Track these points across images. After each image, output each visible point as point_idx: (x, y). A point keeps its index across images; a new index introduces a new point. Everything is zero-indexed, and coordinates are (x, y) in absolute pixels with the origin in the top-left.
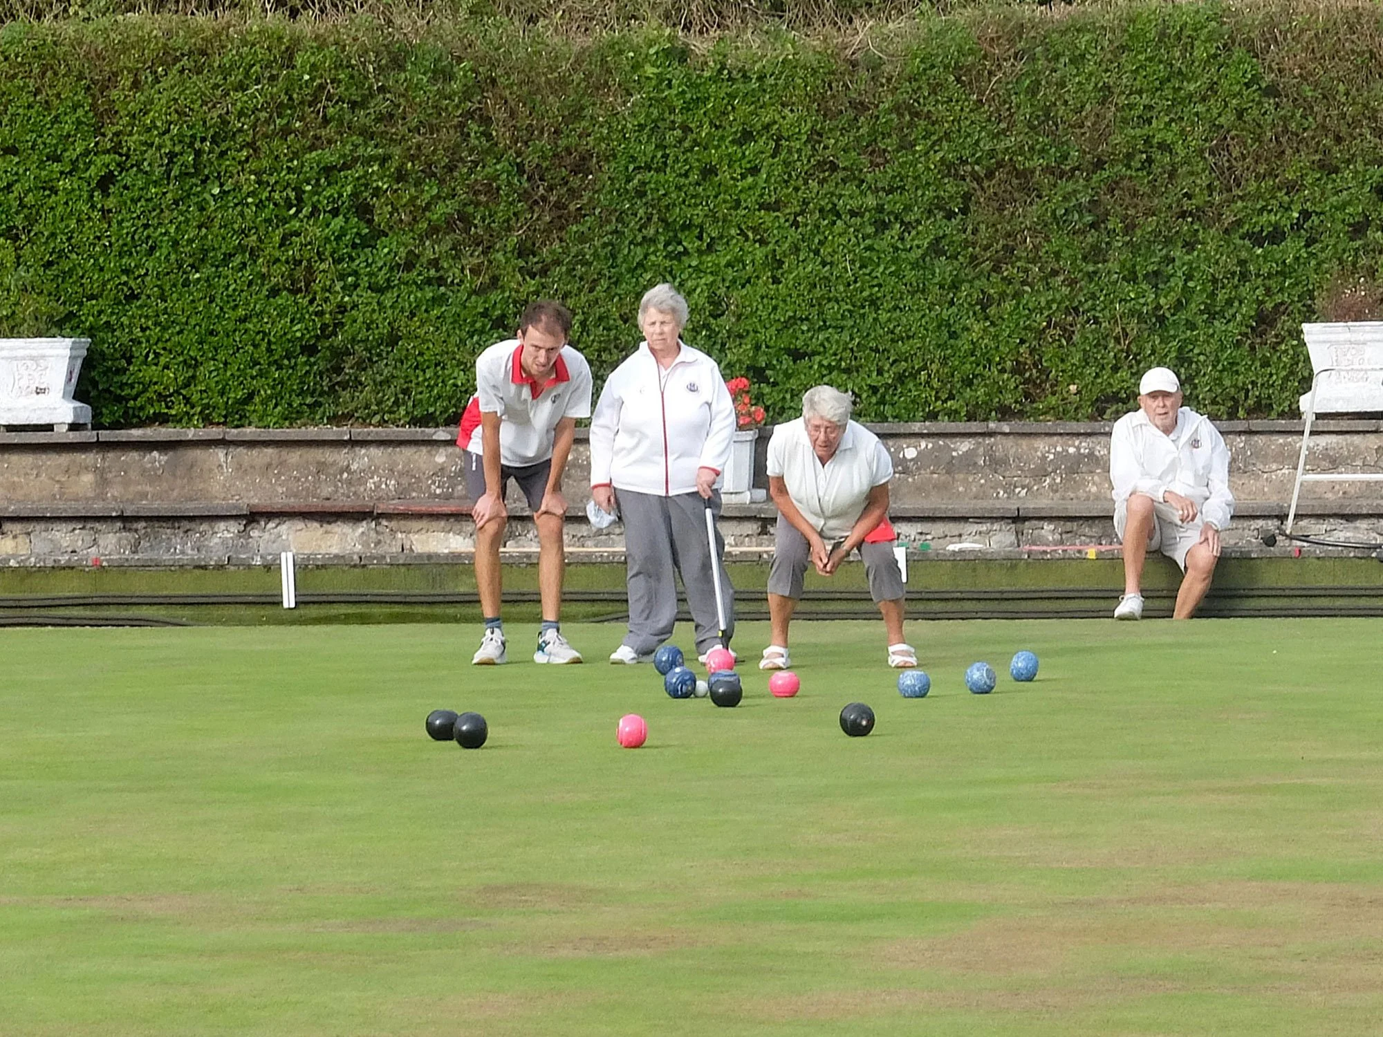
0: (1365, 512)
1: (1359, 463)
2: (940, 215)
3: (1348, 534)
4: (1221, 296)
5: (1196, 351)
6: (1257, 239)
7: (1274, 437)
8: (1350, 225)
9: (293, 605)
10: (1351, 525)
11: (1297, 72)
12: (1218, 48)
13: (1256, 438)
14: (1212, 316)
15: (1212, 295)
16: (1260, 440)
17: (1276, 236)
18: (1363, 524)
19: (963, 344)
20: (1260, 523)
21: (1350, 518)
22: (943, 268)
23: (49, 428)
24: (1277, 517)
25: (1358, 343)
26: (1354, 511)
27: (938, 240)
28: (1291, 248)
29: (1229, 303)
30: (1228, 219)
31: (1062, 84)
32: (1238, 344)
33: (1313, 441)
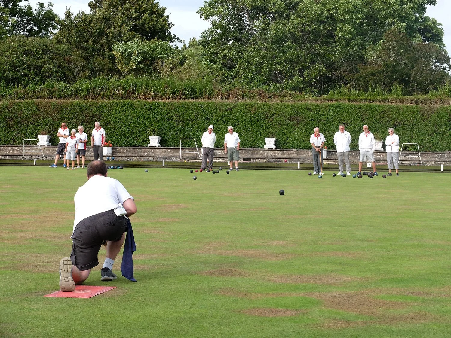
2: (4, 123)
14: (32, 134)
17: (38, 126)
19: (6, 137)
22: (4, 128)
27: (4, 125)
31: (17, 109)
33: (38, 148)
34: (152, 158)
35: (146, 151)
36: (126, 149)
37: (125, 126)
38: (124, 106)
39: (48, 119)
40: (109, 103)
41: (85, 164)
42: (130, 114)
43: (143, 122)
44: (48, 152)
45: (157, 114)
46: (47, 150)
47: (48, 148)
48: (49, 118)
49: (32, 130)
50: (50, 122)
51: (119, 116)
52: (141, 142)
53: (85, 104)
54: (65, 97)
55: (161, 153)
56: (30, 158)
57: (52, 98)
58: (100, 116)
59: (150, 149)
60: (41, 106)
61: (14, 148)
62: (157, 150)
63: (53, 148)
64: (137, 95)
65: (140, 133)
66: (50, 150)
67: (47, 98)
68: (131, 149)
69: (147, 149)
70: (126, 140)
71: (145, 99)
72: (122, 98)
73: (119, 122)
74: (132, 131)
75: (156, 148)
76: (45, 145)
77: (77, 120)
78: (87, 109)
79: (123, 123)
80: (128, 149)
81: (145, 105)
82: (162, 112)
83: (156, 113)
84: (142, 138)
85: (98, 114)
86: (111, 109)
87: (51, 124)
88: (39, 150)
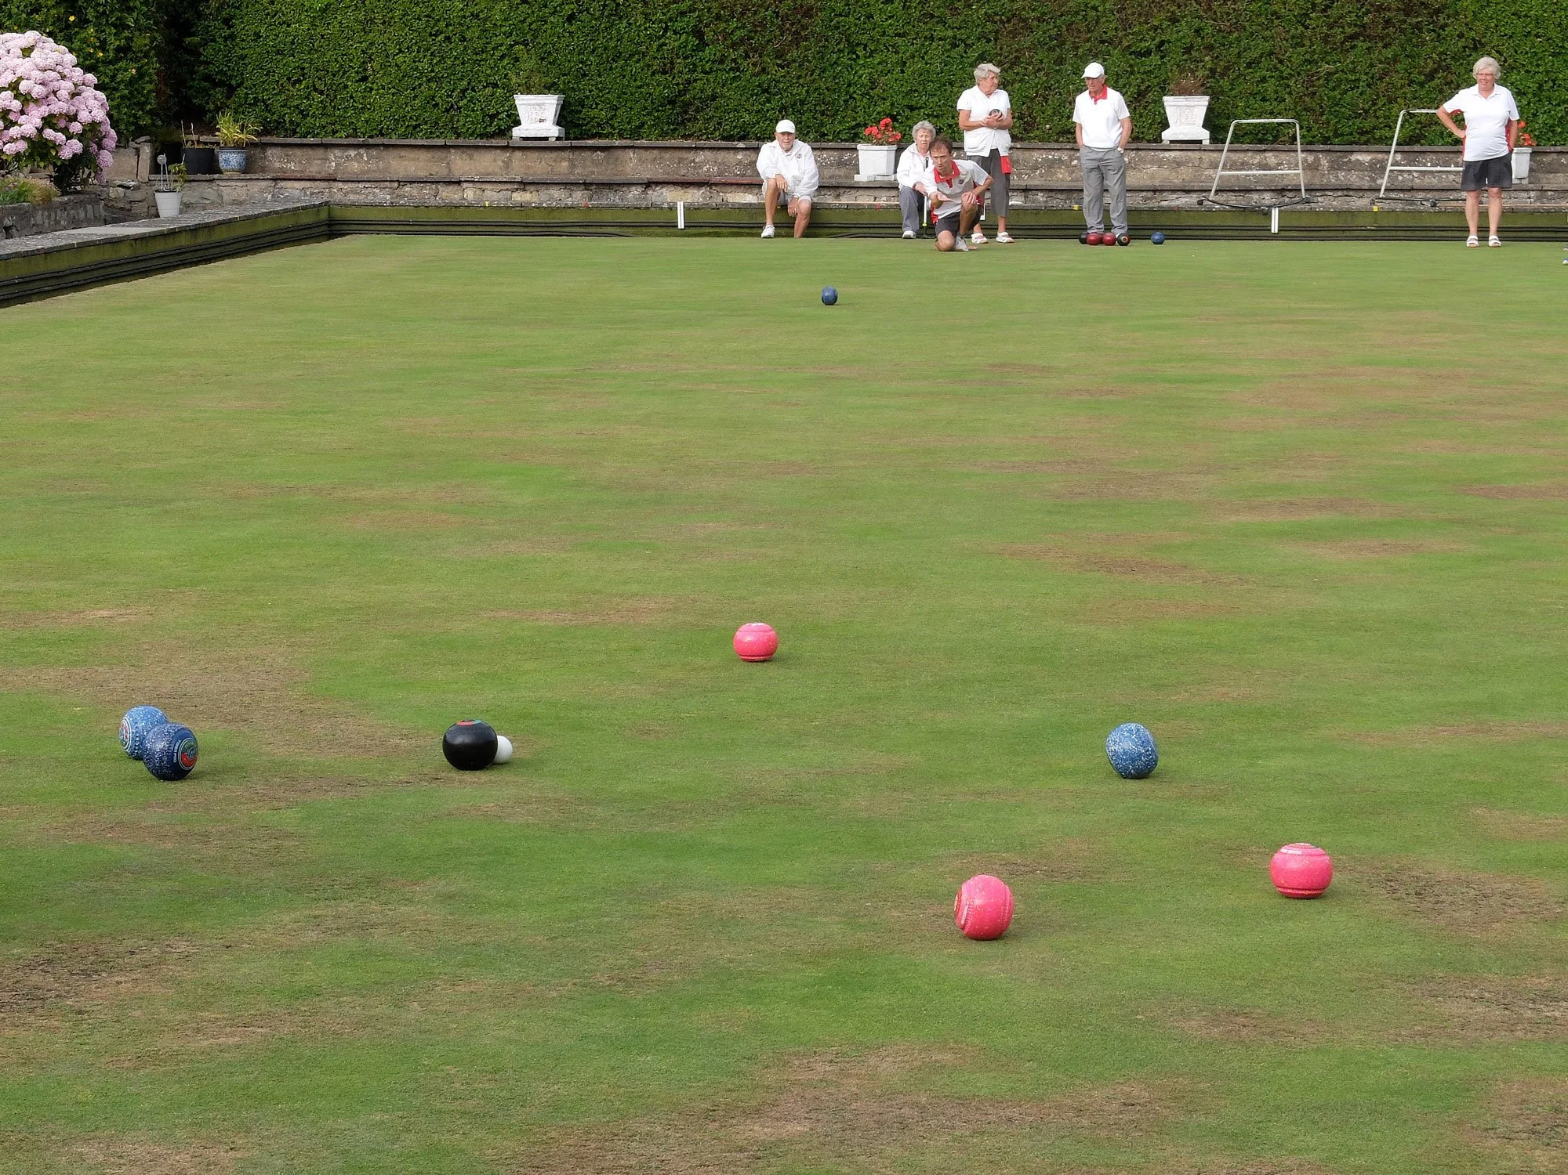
1: (1191, 165)
3: (1187, 200)
4: (1121, 82)
6: (1138, 54)
7: (1149, 152)
8: (1184, 48)
9: (683, 227)
10: (1189, 195)
13: (1140, 152)
16: (1142, 153)
17: (1148, 53)
18: (1195, 195)
20: (1144, 193)
21: (1188, 192)
23: (546, 139)
24: (1152, 191)
25: (1191, 106)
28: (1155, 59)
29: (1124, 86)
30: (1125, 44)
33: (1167, 154)
39: (1197, 23)
41: (1500, 230)
46: (1215, 166)
47: (1215, 154)
48: (1199, 18)
50: (1203, 38)
56: (1151, 199)
61: (1057, 155)
63: (1242, 155)
66: (1225, 165)
76: (1200, 142)
77: (1331, 27)
87: (1210, 48)
88: (1175, 166)
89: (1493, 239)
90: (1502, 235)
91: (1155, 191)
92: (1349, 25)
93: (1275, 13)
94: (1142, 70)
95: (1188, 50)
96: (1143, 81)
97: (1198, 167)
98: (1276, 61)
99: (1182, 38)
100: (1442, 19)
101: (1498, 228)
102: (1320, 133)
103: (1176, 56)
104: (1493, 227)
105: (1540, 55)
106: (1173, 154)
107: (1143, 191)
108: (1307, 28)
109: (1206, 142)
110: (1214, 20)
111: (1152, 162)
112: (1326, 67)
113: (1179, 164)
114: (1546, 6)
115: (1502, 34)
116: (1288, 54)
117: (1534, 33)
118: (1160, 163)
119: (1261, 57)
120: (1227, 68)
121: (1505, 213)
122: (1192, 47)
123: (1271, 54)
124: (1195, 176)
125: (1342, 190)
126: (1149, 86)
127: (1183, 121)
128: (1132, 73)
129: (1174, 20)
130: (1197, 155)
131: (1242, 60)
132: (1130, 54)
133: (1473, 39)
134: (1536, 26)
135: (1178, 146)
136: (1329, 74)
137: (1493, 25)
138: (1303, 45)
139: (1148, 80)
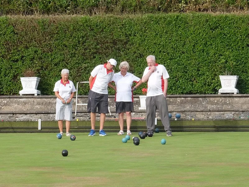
0: (28, 113)
1: (30, 104)
3: (26, 117)
4: (7, 72)
5: (3, 82)
6: (14, 61)
7: (14, 99)
8: (31, 59)
10: (26, 115)
11: (21, 30)
12: (6, 25)
13: (11, 99)
14: (6, 76)
15: (5, 72)
16: (12, 99)
17: (17, 61)
18: (28, 115)
21: (26, 114)
24: (12, 114)
25: (30, 81)
26: (26, 113)
28: (20, 63)
29: (9, 73)
30: (8, 57)
32: (11, 81)
33: (21, 99)
34: (231, 113)
35: (216, 101)
36: (180, 99)
37: (171, 59)
38: (169, 23)
39: (35, 49)
40: (142, 20)
42: (181, 38)
43: (203, 51)
44: (40, 106)
45: (230, 36)
46: (39, 104)
47: (39, 99)
48: (36, 47)
49: (6, 69)
50: (38, 55)
51: (161, 42)
52: (202, 87)
53: (100, 21)
54: (56, 10)
55: (243, 104)
56: (12, 117)
57: (32, 12)
58: (126, 43)
59: (223, 98)
60: (19, 27)
62: (236, 99)
63: (49, 99)
64: (184, 4)
65: (199, 70)
66: (43, 103)
67: (24, 12)
68: (189, 99)
69: (218, 99)
70: (174, 83)
71: (200, 10)
72: (159, 10)
73: (160, 52)
74: (185, 67)
75: (233, 95)
76: (34, 95)
77: (85, 49)
78: (103, 30)
79: (168, 53)
80: (182, 98)
81: (207, 21)
82: (237, 32)
83: (226, 36)
84: (204, 79)
85: (123, 38)
86: (147, 30)
87: (41, 58)
88: (24, 104)
89: (128, 131)
90: (132, 129)
91: (13, 114)
92: (93, 48)
93: (64, 45)
94: (15, 67)
95: (32, 59)
96: (16, 71)
97: (33, 104)
98: (65, 63)
99: (30, 55)
100: (128, 46)
101: (131, 127)
102: (83, 91)
103: (28, 62)
104: (128, 127)
105: (165, 60)
106: (23, 99)
107: (9, 114)
108: (76, 50)
109: (36, 95)
110: (42, 47)
111: (15, 103)
112: (84, 65)
113: (25, 103)
114: (166, 41)
115: (150, 51)
116: (70, 60)
117: (162, 51)
118: (18, 103)
119: (60, 62)
120: (47, 66)
121: (133, 121)
122: (34, 58)
123: (63, 60)
124: (32, 108)
125: (84, 112)
126: (18, 73)
127: (28, 87)
128: (12, 68)
129: (27, 48)
130: (32, 99)
131: (53, 63)
132: (11, 61)
133: (139, 53)
134: (163, 48)
135: (25, 96)
136: (85, 68)
137: (147, 48)
138: (75, 57)
139: (18, 71)
